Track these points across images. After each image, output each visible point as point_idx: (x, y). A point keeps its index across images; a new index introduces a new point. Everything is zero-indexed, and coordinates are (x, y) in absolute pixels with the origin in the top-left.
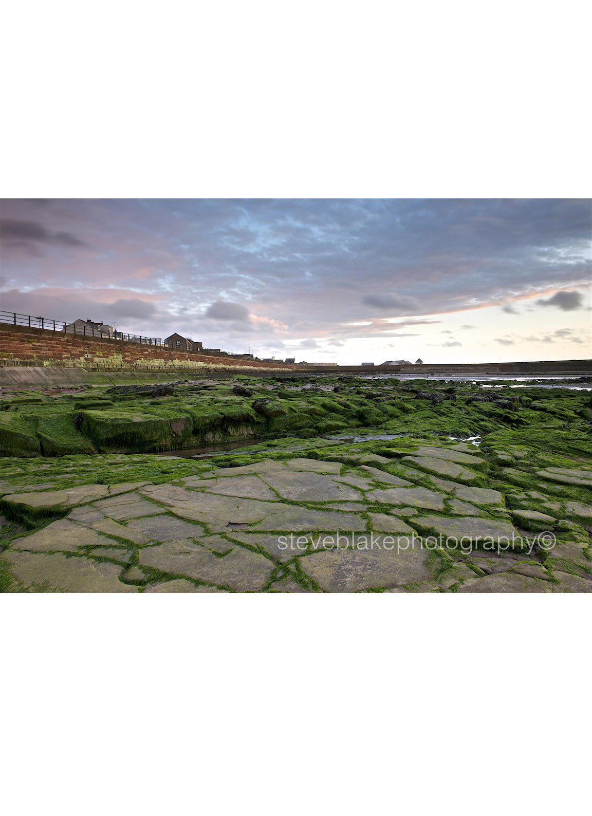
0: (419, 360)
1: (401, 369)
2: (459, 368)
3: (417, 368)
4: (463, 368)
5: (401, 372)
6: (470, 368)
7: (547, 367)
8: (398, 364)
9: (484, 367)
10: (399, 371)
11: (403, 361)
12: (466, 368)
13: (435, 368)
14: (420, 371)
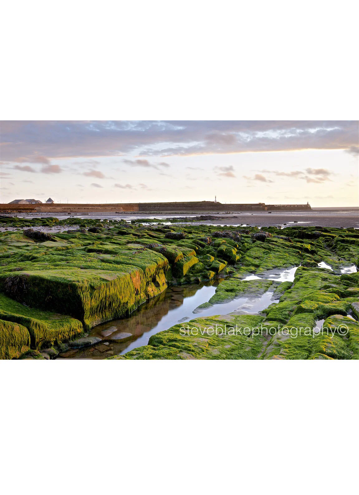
0: (50, 200)
1: (36, 208)
2: (90, 208)
3: (51, 208)
4: (93, 207)
5: (36, 211)
6: (99, 208)
7: (159, 207)
8: (28, 203)
9: (111, 207)
10: (33, 209)
11: (34, 200)
12: (96, 208)
13: (69, 207)
14: (54, 210)
